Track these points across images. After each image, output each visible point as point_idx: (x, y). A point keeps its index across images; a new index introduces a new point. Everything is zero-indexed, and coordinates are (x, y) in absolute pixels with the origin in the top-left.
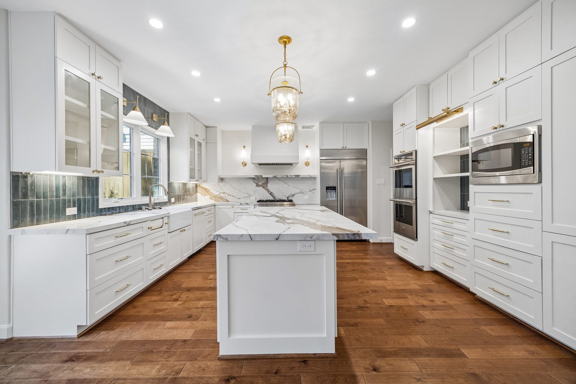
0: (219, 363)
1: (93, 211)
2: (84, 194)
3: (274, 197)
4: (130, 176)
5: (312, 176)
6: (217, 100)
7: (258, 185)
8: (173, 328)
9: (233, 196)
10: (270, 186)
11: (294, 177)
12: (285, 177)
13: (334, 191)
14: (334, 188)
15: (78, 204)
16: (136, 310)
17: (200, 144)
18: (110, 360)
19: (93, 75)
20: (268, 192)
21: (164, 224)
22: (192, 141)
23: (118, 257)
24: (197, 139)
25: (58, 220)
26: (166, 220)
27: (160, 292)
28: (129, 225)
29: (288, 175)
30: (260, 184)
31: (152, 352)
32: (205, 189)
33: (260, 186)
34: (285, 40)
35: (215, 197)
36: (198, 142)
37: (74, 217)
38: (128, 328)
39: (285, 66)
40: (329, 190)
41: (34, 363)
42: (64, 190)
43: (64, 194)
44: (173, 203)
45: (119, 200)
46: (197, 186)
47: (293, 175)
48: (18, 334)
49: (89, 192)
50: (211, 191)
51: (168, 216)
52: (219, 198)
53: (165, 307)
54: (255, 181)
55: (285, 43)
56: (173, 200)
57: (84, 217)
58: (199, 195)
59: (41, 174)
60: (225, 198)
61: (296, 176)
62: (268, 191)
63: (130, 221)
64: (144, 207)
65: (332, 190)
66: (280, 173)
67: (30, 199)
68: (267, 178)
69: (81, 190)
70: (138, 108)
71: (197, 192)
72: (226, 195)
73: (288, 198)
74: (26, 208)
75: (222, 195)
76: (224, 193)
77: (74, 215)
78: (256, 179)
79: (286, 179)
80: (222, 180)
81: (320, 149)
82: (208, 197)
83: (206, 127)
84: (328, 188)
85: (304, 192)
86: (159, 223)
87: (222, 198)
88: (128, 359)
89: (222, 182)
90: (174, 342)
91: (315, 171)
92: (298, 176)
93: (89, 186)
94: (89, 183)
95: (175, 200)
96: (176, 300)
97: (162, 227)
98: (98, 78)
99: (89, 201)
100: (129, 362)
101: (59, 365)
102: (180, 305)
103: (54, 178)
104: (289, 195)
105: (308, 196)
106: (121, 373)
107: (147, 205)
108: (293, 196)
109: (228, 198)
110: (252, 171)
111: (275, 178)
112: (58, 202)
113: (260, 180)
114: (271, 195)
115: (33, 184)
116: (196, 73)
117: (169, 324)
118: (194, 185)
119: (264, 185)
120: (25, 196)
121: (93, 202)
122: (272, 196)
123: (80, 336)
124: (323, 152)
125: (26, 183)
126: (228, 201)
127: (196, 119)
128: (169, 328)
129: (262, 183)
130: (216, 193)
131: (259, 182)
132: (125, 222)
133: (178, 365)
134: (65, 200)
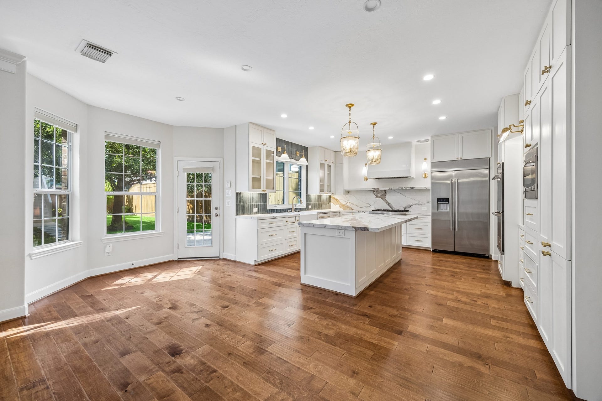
0: (299, 285)
1: (264, 211)
2: (260, 202)
3: (391, 207)
4: (283, 192)
5: (427, 188)
6: (332, 137)
7: (377, 197)
8: (289, 271)
9: (357, 206)
10: (388, 197)
11: (409, 189)
12: (400, 189)
13: (448, 203)
14: (447, 200)
15: (258, 206)
16: (278, 262)
17: (329, 166)
18: (263, 274)
19: (262, 144)
20: (386, 203)
21: (296, 220)
22: (322, 165)
23: (271, 234)
24: (326, 163)
25: (250, 214)
26: (297, 218)
27: (291, 258)
28: (275, 218)
29: (403, 188)
30: (379, 195)
31: (277, 276)
32: (336, 200)
33: (379, 197)
34: (350, 106)
35: (343, 205)
36: (328, 165)
37: (256, 213)
38: (272, 267)
39: (350, 122)
40: (441, 202)
41: (241, 269)
42: (253, 200)
43: (253, 202)
44: (310, 209)
45: (276, 206)
46: (330, 197)
47: (408, 188)
48: (238, 260)
49: (262, 201)
50: (340, 201)
51: (299, 216)
52: (346, 207)
53: (290, 264)
54: (374, 193)
55: (350, 107)
56: (310, 207)
57: (260, 214)
58: (332, 204)
59: (245, 193)
60: (351, 207)
61: (411, 188)
62: (386, 201)
63: (276, 217)
64: (289, 211)
65: (444, 202)
66: (395, 186)
67: (241, 203)
68: (385, 190)
69: (259, 200)
70: (285, 152)
71: (330, 201)
72: (351, 205)
73: (405, 208)
74: (240, 207)
75: (348, 204)
76: (350, 203)
77: (256, 212)
78: (376, 191)
79: (402, 191)
80: (348, 192)
81: (432, 162)
82: (338, 206)
83: (336, 152)
84: (439, 200)
85: (422, 203)
86: (293, 220)
87: (348, 207)
88: (268, 275)
89: (348, 194)
90: (287, 275)
91: (427, 184)
92: (413, 188)
93: (262, 197)
94: (262, 196)
95: (312, 207)
96: (297, 263)
97: (295, 222)
98: (265, 144)
99: (262, 205)
100: (268, 276)
101: (247, 271)
102: (297, 265)
103: (249, 194)
104: (406, 205)
105: (426, 207)
106: (265, 278)
107: (291, 209)
108: (410, 207)
109: (353, 207)
110: (371, 184)
111: (391, 190)
112: (251, 205)
113: (379, 192)
114: (388, 205)
115: (242, 197)
116: (311, 128)
117: (288, 270)
118: (328, 197)
119: (383, 197)
120: (240, 202)
121: (264, 206)
122: (390, 206)
123: (255, 265)
124: (434, 164)
125: (240, 196)
126: (353, 210)
127: (326, 148)
128: (287, 271)
129: (381, 194)
130: (344, 203)
131: (378, 194)
132: (274, 217)
133: (284, 281)
134: (253, 204)
